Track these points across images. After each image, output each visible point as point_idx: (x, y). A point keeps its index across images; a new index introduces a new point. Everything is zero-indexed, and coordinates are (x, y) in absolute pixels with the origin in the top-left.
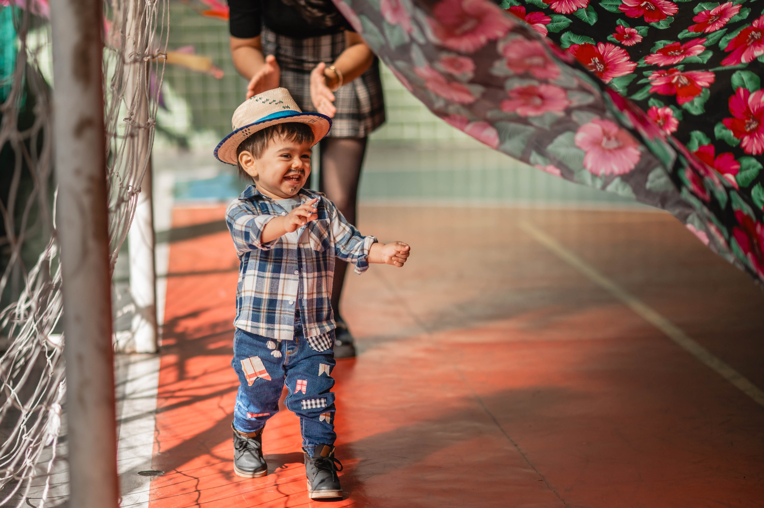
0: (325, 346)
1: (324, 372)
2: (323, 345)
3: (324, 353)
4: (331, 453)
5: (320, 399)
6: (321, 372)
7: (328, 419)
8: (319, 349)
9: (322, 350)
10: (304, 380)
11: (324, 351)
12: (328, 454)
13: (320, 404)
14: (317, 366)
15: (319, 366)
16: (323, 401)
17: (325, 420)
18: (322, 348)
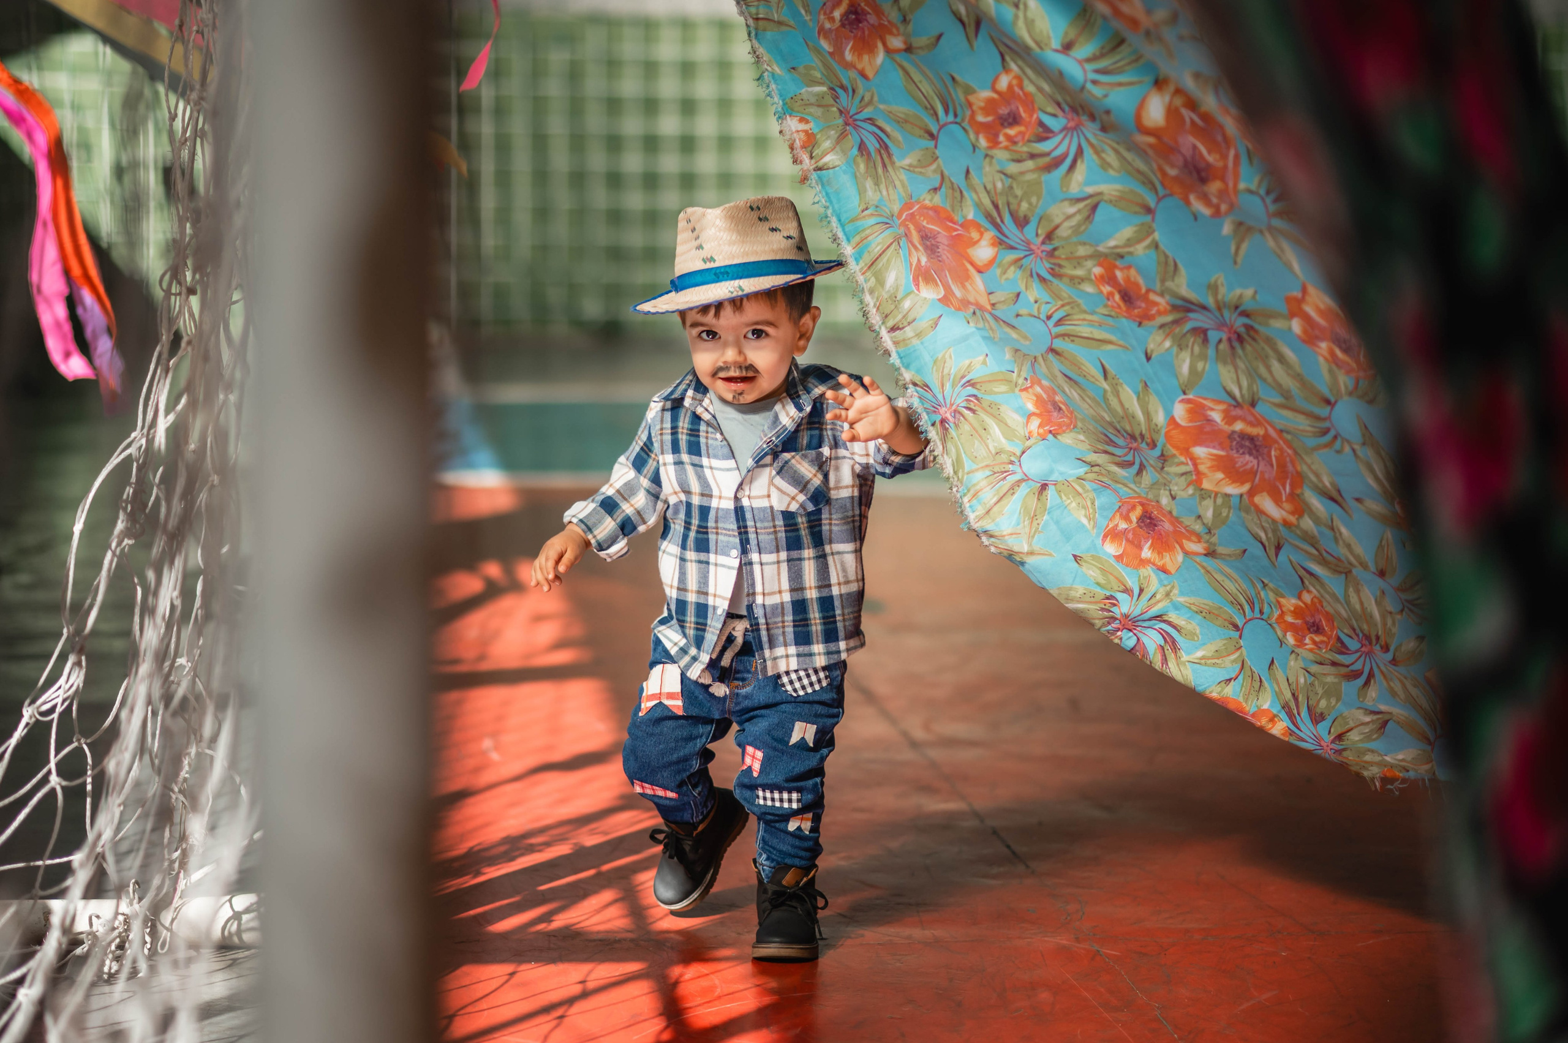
0: (811, 684)
1: (803, 738)
2: (806, 682)
3: (806, 699)
4: (805, 879)
5: (790, 792)
6: (795, 739)
7: (807, 826)
8: (795, 690)
9: (801, 693)
10: (759, 749)
11: (807, 694)
12: (798, 883)
13: (790, 801)
14: (791, 726)
15: (793, 726)
16: (795, 796)
17: (799, 828)
18: (803, 688)
